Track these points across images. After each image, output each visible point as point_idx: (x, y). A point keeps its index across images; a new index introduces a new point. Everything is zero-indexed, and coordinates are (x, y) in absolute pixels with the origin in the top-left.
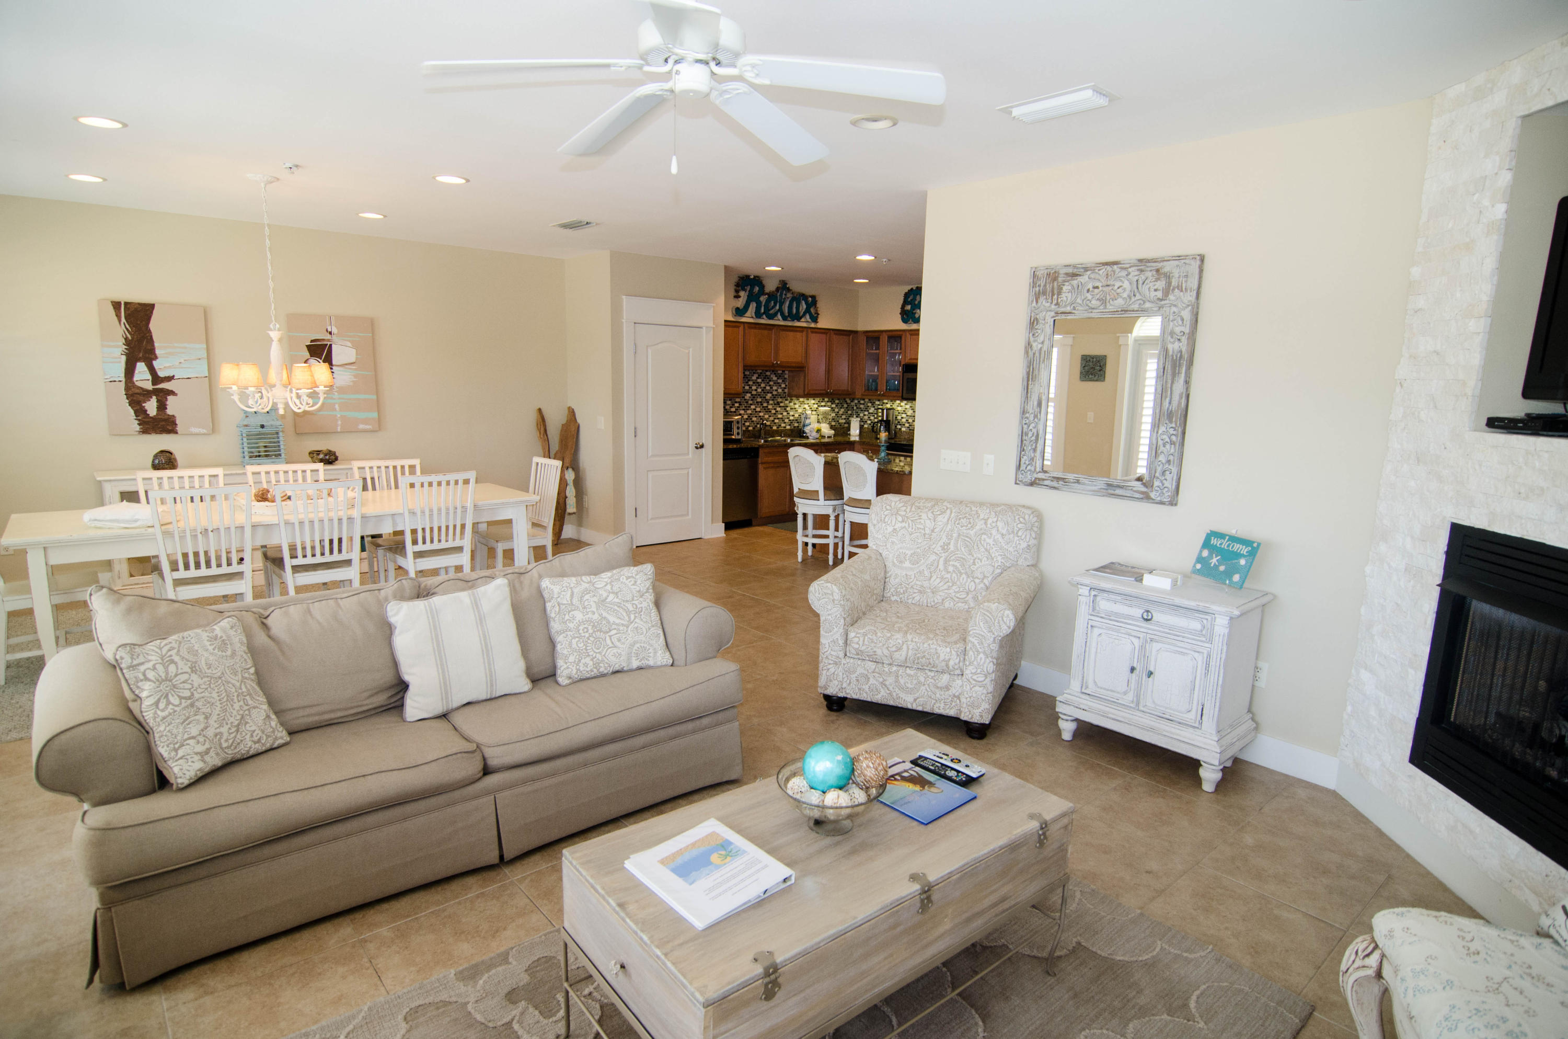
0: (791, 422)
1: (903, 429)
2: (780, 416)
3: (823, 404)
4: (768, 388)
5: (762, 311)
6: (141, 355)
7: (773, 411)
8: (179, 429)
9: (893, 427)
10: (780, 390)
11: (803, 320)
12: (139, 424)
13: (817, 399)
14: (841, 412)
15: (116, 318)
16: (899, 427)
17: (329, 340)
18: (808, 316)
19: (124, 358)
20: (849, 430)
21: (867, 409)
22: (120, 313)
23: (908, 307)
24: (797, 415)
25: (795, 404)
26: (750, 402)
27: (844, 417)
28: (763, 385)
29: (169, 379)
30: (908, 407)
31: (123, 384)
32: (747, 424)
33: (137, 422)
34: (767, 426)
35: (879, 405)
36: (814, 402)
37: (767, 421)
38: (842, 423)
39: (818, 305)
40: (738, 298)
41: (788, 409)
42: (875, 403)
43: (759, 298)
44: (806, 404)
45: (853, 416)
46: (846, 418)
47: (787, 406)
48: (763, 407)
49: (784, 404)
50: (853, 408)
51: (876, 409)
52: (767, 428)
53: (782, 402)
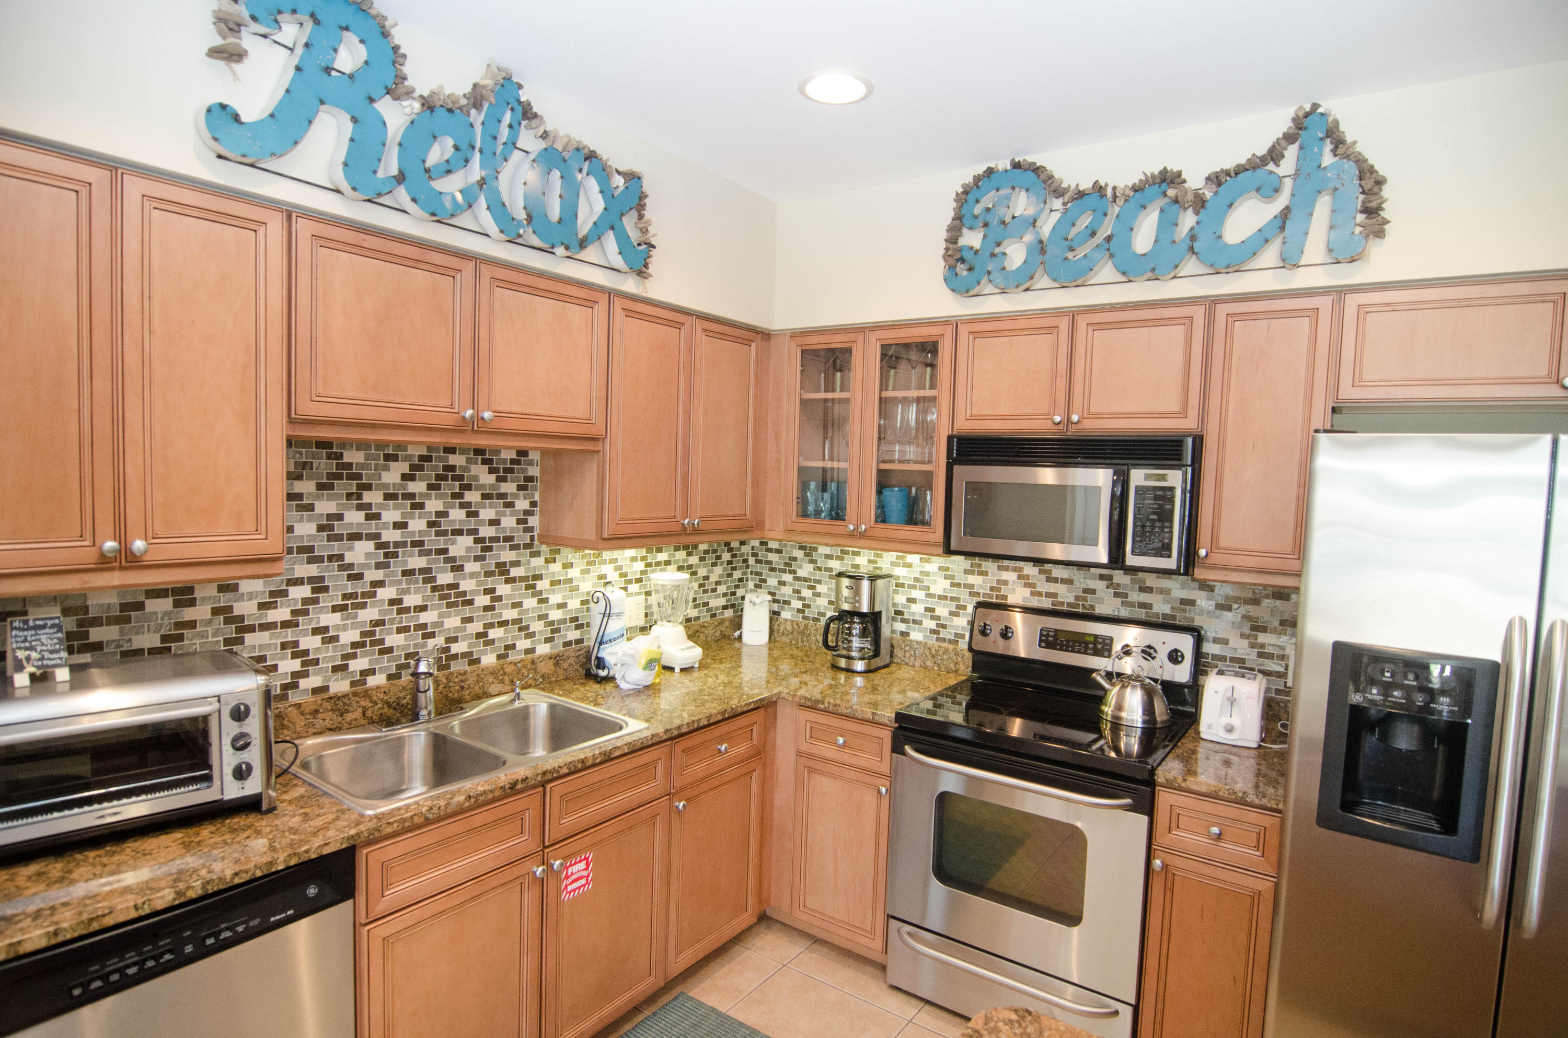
0: (555, 628)
1: (916, 635)
2: (510, 614)
3: (662, 557)
4: (457, 515)
5: (391, 165)
7: (485, 600)
9: (886, 631)
10: (509, 522)
11: (590, 254)
14: (714, 578)
16: (900, 627)
18: (611, 243)
20: (739, 626)
21: (789, 566)
23: (973, 238)
24: (574, 604)
25: (568, 566)
26: (372, 575)
27: (722, 589)
28: (434, 505)
32: (358, 665)
34: (455, 657)
35: (828, 557)
36: (634, 559)
37: (455, 640)
38: (717, 608)
39: (648, 213)
40: (235, 66)
41: (541, 585)
42: (815, 549)
43: (371, 100)
44: (604, 562)
45: (745, 586)
46: (725, 595)
47: (539, 577)
48: (434, 589)
49: (527, 570)
50: (745, 561)
51: (819, 569)
52: (456, 667)
53: (516, 564)
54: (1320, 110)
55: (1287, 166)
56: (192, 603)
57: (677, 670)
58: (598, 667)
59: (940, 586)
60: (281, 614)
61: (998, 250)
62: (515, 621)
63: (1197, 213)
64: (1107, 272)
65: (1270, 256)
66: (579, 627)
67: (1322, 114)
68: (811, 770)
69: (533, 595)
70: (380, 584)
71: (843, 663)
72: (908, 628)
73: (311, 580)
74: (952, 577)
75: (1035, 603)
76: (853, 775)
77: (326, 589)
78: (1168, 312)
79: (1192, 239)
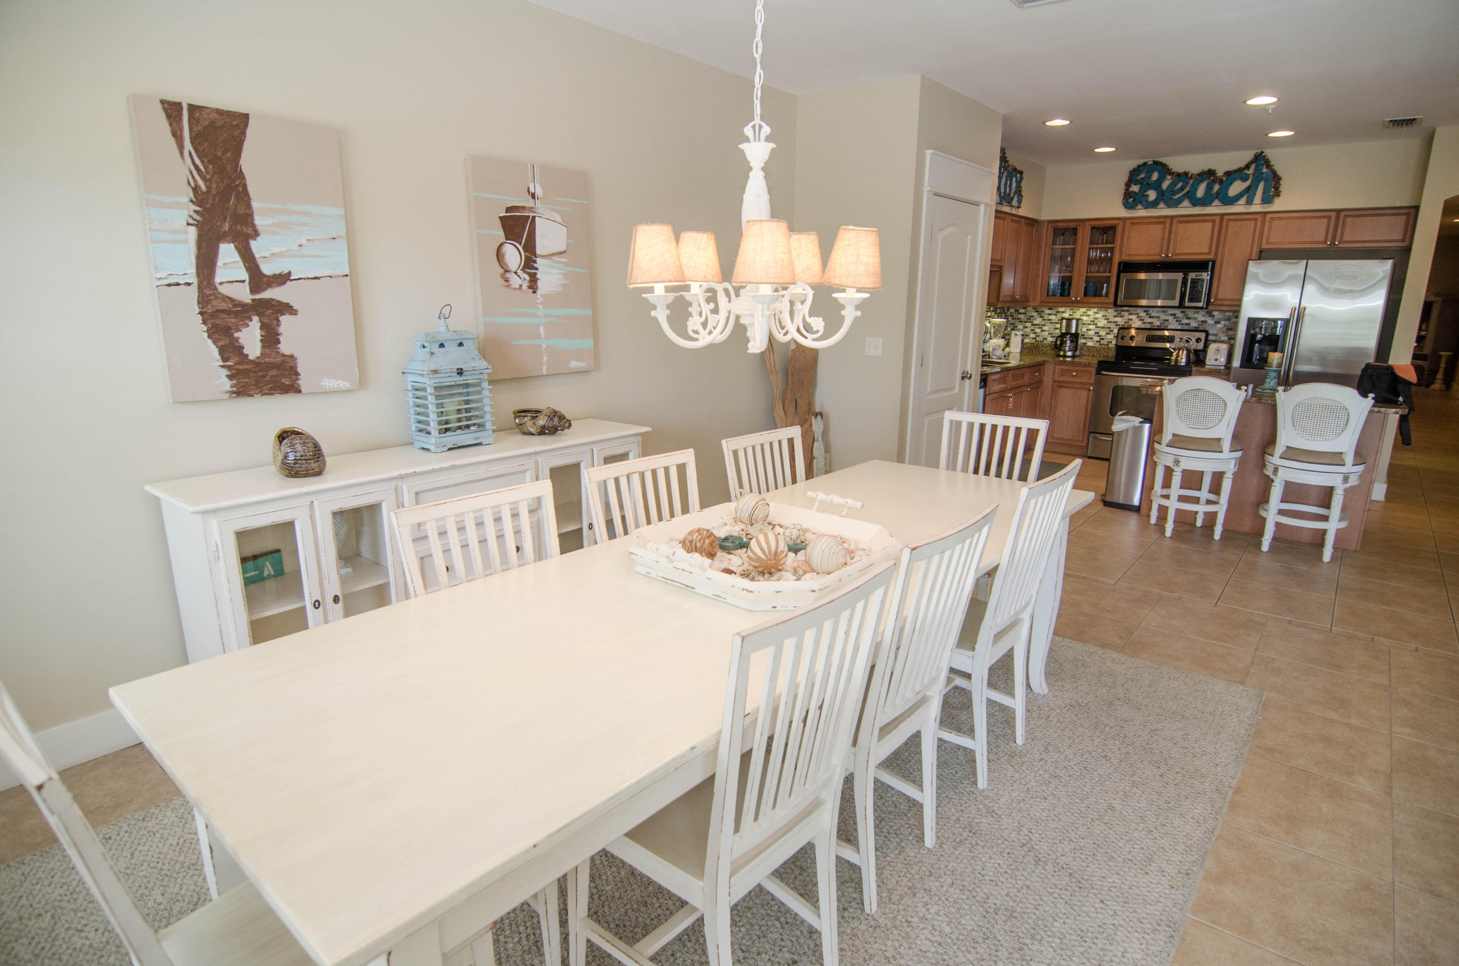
1: (1090, 344)
6: (226, 227)
8: (303, 382)
9: (1079, 341)
11: (1012, 203)
12: (230, 377)
15: (172, 141)
16: (1084, 341)
17: (531, 209)
18: (1016, 199)
19: (193, 232)
21: (1030, 319)
22: (181, 129)
29: (283, 279)
31: (194, 289)
33: (225, 372)
35: (1049, 314)
39: (1022, 184)
42: (1043, 312)
51: (1045, 320)
54: (1263, 154)
55: (1251, 171)
59: (1102, 323)
61: (1145, 194)
63: (1220, 185)
64: (1186, 203)
65: (1243, 200)
68: (1060, 387)
71: (1062, 353)
72: (1087, 341)
74: (1108, 319)
75: (1143, 326)
76: (1078, 386)
78: (1207, 218)
79: (1218, 193)
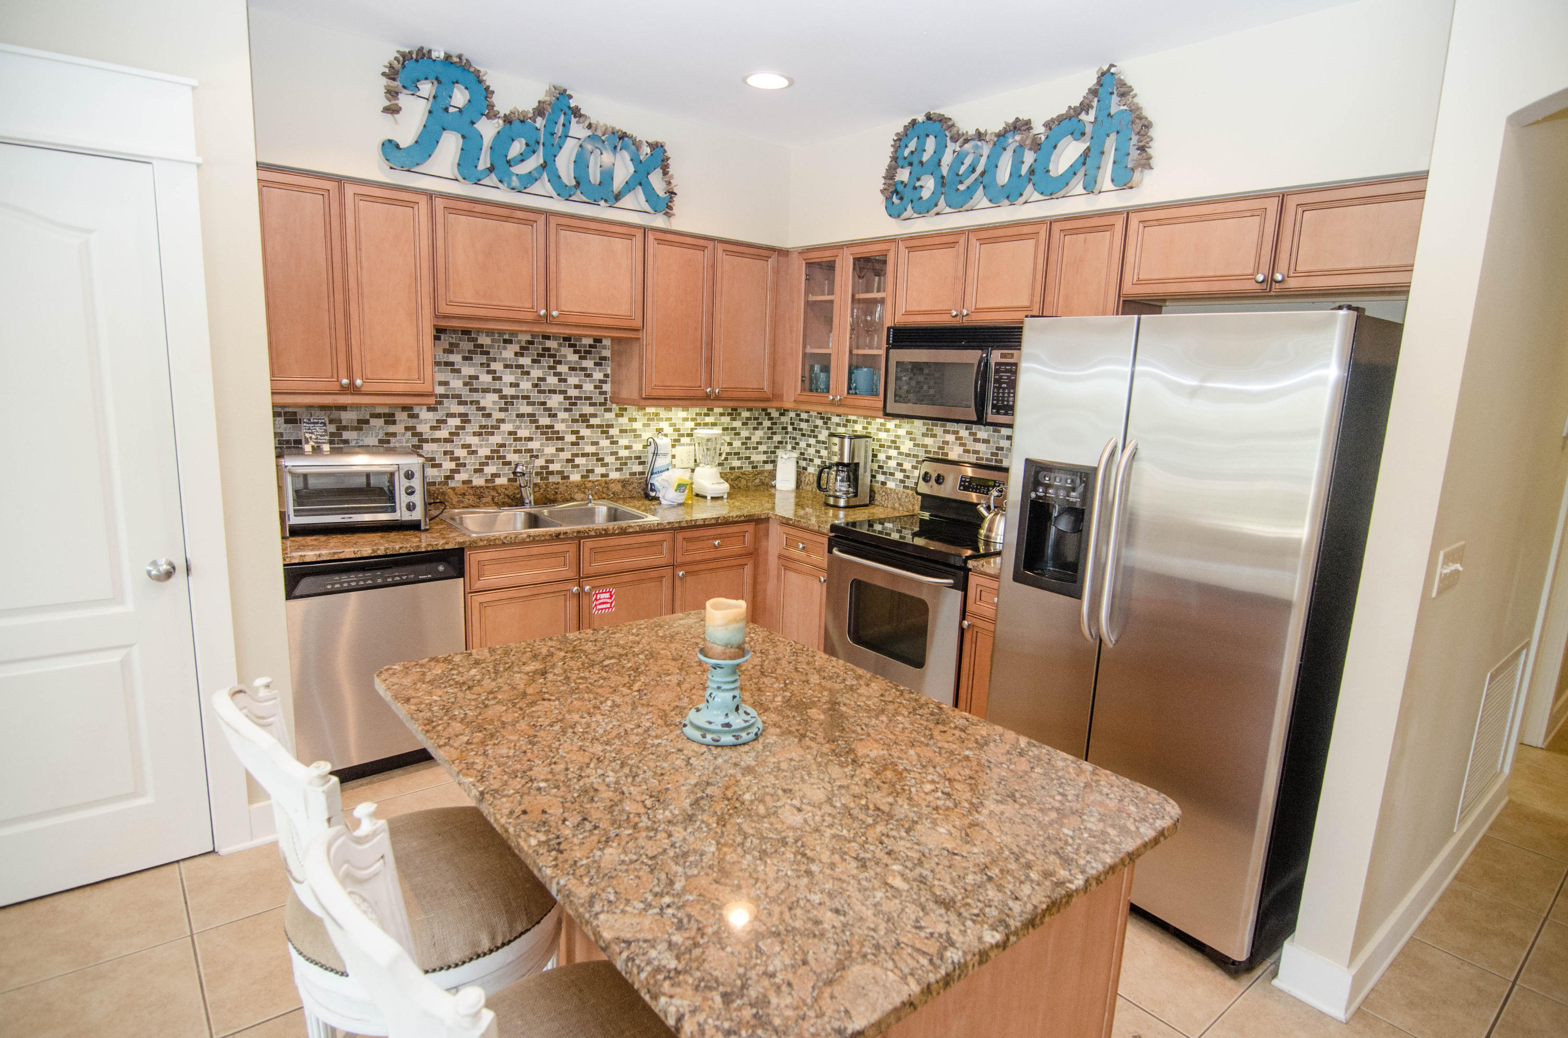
0: (623, 463)
1: (891, 485)
2: (590, 449)
4: (552, 380)
5: (484, 163)
7: (571, 438)
9: (865, 479)
10: (588, 387)
11: (625, 203)
13: (693, 411)
14: (755, 439)
16: (882, 478)
21: (813, 433)
23: (903, 175)
24: (638, 447)
25: (632, 420)
26: (497, 415)
27: (762, 448)
28: (536, 373)
30: (902, 432)
32: (490, 470)
34: (552, 473)
35: (838, 425)
36: (685, 419)
37: (552, 462)
38: (758, 462)
39: (671, 170)
40: (396, 116)
41: (612, 432)
42: (829, 419)
43: (473, 123)
44: (661, 420)
45: (784, 448)
46: (765, 453)
47: (611, 426)
48: (537, 427)
49: (602, 420)
50: (785, 428)
52: (552, 479)
53: (595, 416)
54: (1113, 70)
55: (1091, 114)
56: (394, 423)
57: (709, 498)
58: (652, 490)
59: (906, 446)
60: (443, 434)
61: (918, 184)
62: (593, 454)
63: (1036, 151)
64: (980, 199)
65: (1077, 185)
66: (640, 463)
67: (1112, 74)
68: (786, 568)
69: (607, 438)
70: (503, 421)
71: (831, 501)
72: (886, 478)
73: (460, 415)
74: (915, 440)
75: (962, 458)
76: (808, 570)
77: (469, 421)
78: (1026, 230)
79: (1032, 172)
